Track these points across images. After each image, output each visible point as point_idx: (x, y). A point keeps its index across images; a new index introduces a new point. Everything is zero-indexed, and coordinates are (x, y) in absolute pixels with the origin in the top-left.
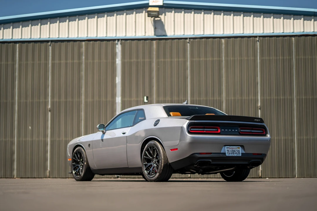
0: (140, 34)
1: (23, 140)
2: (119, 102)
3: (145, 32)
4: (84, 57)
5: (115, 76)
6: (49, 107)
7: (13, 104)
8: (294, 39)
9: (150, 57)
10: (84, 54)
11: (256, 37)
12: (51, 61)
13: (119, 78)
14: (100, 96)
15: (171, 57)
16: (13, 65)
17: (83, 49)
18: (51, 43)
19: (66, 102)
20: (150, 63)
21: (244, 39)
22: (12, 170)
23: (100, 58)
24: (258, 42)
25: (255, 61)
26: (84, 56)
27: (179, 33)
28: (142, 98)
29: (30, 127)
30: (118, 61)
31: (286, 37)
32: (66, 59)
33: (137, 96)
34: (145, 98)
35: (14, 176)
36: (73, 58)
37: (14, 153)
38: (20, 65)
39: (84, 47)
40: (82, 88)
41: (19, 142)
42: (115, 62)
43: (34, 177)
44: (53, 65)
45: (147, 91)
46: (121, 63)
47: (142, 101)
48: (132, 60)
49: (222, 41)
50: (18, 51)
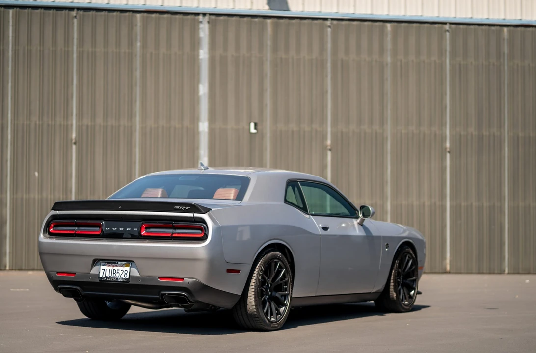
0: (243, 6)
1: (22, 198)
2: (204, 132)
3: (252, 2)
4: (139, 44)
5: (199, 82)
6: (74, 135)
7: (2, 129)
9: (262, 50)
10: (139, 37)
11: (444, 23)
12: (77, 48)
13: (204, 87)
14: (169, 118)
15: (299, 52)
17: (138, 29)
18: (77, 13)
19: (106, 127)
20: (261, 63)
22: (2, 254)
24: (447, 34)
25: (442, 66)
26: (140, 41)
27: (312, 8)
28: (247, 125)
29: (37, 174)
30: (204, 54)
32: (107, 45)
33: (238, 121)
34: (252, 125)
35: (6, 267)
36: (118, 45)
38: (16, 53)
39: (139, 24)
40: (136, 102)
41: (14, 201)
42: (198, 56)
44: (81, 55)
45: (256, 113)
46: (209, 58)
47: (247, 129)
48: (229, 54)
49: (387, 27)
50: (13, 26)
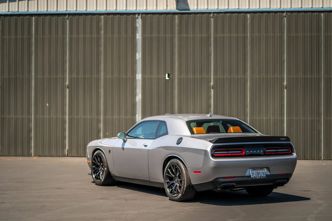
0: (162, 8)
1: (40, 118)
2: (139, 79)
3: (167, 6)
4: (102, 32)
5: (136, 52)
6: (67, 83)
7: (29, 80)
8: (323, 15)
9: (172, 32)
10: (102, 28)
11: (283, 12)
12: (69, 36)
13: (139, 55)
14: (119, 73)
15: (194, 33)
16: (29, 40)
17: (102, 23)
18: (68, 17)
19: (84, 79)
20: (172, 39)
21: (270, 14)
22: (29, 148)
23: (119, 33)
24: (285, 18)
25: (282, 38)
26: (103, 30)
27: (203, 7)
28: (164, 75)
29: (47, 104)
30: (139, 36)
31: (315, 13)
32: (85, 33)
33: (158, 73)
34: (167, 75)
35: (32, 154)
36: (91, 33)
37: (32, 131)
38: (36, 39)
39: (102, 21)
40: (101, 64)
41: (36, 119)
42: (136, 37)
43: (52, 155)
44: (71, 39)
45: (169, 68)
46: (142, 38)
47: (164, 78)
48: (153, 36)
49: (247, 16)
50: (34, 25)
